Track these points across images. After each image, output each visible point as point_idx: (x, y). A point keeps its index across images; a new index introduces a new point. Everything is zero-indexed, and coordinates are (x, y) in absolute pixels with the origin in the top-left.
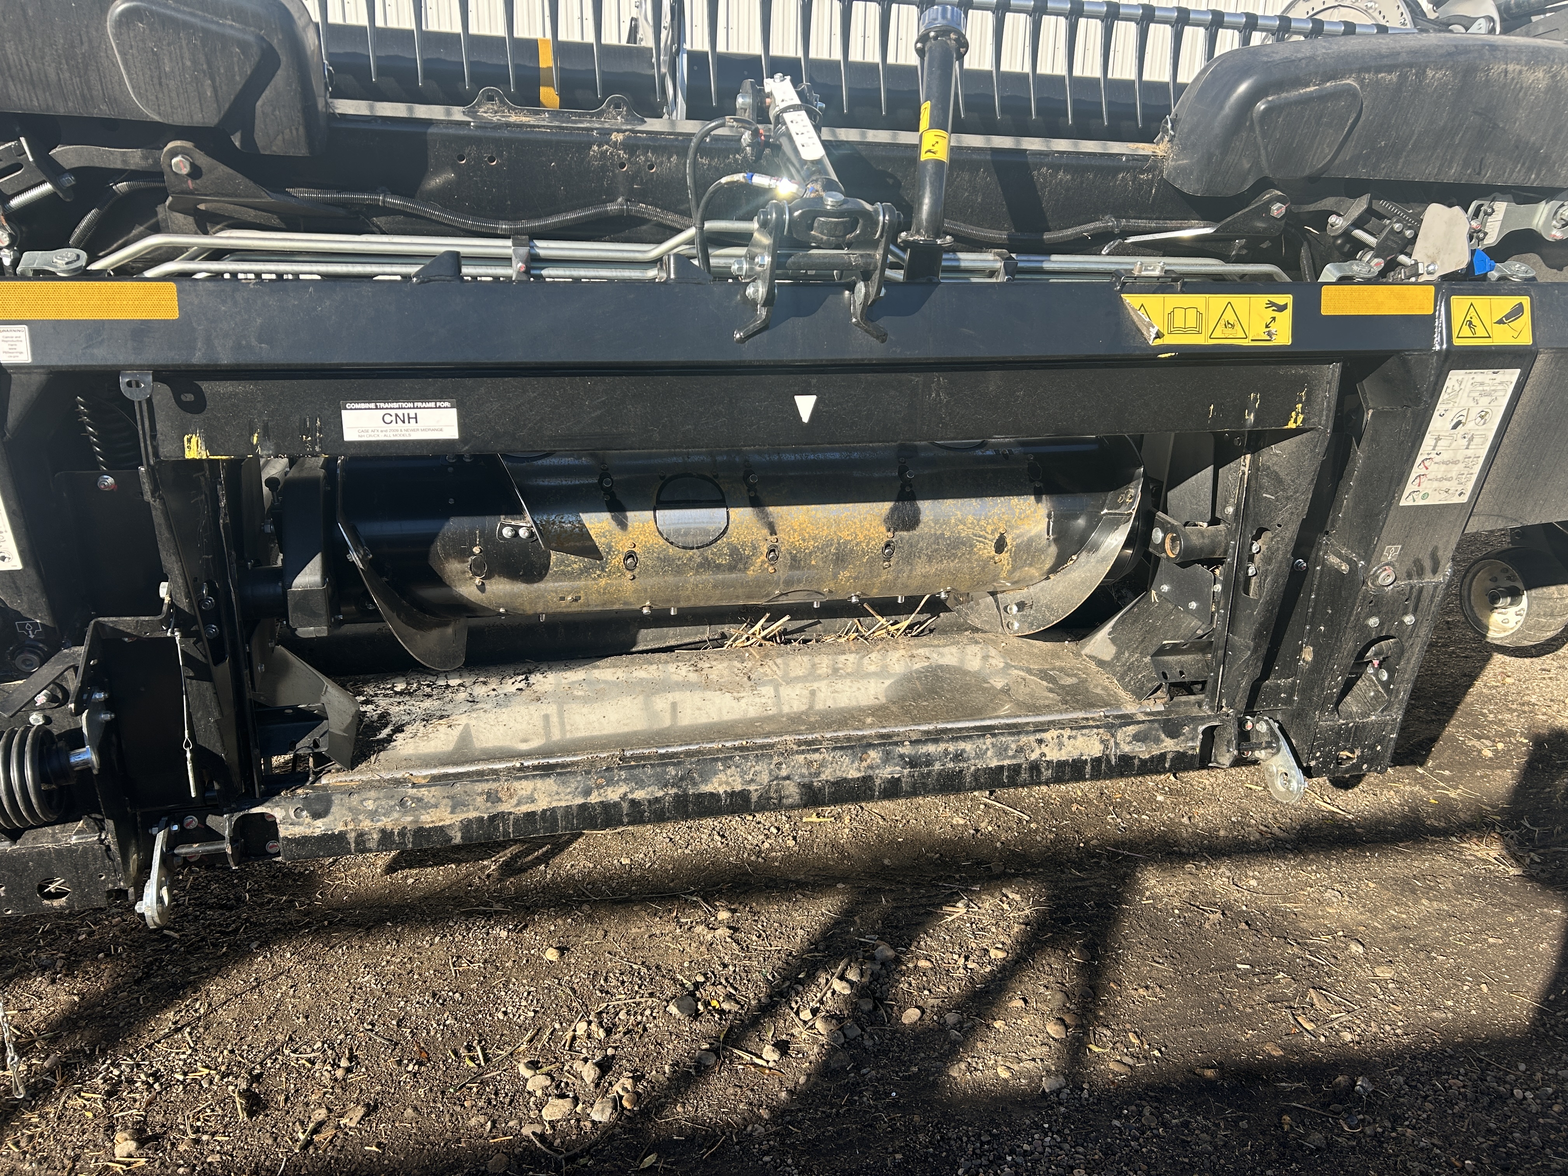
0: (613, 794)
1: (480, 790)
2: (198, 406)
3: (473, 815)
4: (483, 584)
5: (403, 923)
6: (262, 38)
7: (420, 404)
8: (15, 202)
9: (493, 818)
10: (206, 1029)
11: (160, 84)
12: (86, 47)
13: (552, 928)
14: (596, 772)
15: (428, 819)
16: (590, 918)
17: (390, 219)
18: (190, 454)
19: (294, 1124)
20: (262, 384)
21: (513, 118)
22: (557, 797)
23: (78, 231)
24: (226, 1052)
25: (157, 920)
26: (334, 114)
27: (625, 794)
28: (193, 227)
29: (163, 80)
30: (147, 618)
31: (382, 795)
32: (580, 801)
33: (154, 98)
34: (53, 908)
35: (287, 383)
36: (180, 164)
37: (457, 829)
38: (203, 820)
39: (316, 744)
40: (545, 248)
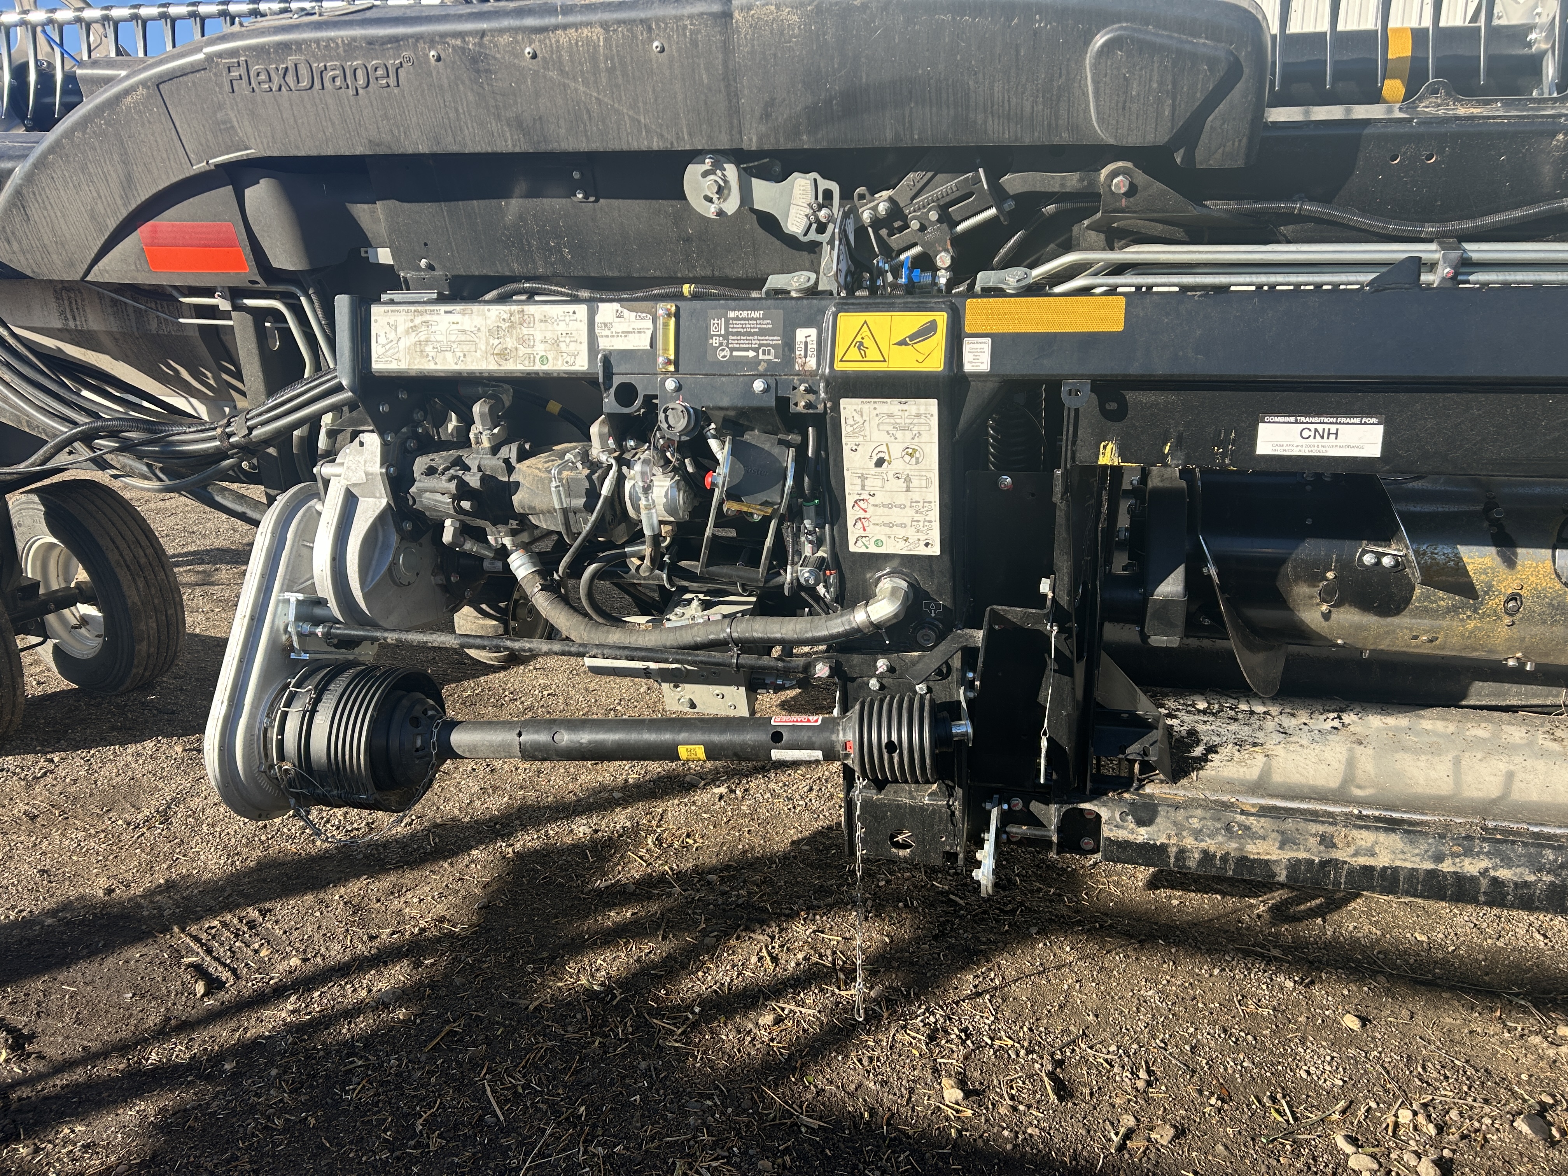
0: (1471, 867)
1: (1313, 831)
2: (1119, 415)
3: (1302, 855)
4: (1330, 611)
5: (1177, 945)
6: (1232, 53)
7: (1343, 420)
8: (961, 228)
9: (1324, 864)
10: (1004, 1001)
11: (1124, 108)
12: (1063, 79)
13: (1346, 992)
14: (1453, 839)
15: (1255, 850)
16: (1388, 992)
17: (1298, 227)
18: (1103, 460)
19: (1104, 1121)
20: (1184, 395)
21: (1462, 111)
22: (1401, 856)
23: (1002, 251)
24: (1025, 1029)
25: (990, 891)
26: (1266, 123)
27: (1486, 870)
28: (1103, 243)
29: (1128, 104)
30: (1034, 611)
31: (1208, 815)
32: (1429, 866)
33: (1114, 122)
34: (898, 856)
35: (1208, 394)
36: (1120, 184)
37: (1283, 867)
38: (1026, 805)
39: (1145, 753)
40: (1477, 250)
